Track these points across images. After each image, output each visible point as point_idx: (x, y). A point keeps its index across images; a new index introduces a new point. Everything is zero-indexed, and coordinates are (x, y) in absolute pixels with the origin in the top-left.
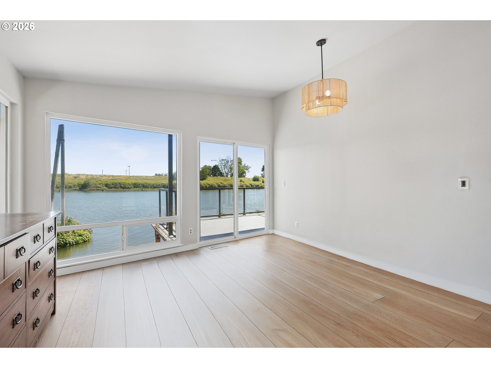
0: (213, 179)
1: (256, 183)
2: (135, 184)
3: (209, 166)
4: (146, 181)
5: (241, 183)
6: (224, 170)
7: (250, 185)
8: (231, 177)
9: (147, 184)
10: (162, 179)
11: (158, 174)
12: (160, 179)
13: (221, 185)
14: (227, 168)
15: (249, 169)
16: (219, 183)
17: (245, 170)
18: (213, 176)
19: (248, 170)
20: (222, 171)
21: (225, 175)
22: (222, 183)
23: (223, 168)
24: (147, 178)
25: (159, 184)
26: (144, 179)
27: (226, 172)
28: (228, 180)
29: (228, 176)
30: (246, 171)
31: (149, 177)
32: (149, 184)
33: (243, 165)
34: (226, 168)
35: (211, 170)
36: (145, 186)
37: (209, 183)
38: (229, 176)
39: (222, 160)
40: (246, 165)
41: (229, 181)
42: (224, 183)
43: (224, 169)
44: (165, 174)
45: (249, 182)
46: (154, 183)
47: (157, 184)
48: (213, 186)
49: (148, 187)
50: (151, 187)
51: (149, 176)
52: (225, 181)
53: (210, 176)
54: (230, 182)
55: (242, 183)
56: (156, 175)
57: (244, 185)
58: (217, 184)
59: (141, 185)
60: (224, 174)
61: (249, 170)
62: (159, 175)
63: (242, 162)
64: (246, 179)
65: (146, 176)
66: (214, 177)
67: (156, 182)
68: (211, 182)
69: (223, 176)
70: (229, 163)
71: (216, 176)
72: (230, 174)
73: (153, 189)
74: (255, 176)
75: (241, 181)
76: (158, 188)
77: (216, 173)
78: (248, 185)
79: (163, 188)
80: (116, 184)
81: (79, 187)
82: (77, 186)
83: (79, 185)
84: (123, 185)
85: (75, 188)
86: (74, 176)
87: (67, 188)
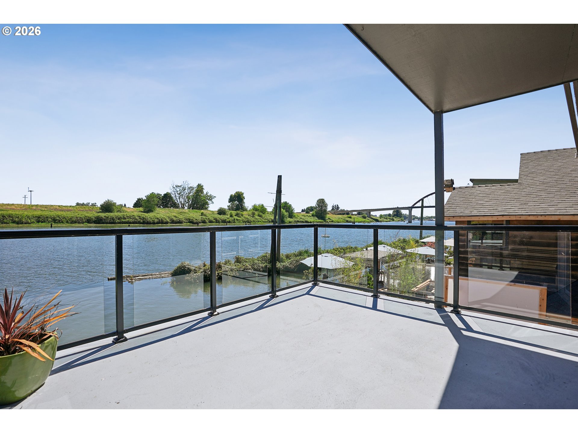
0: (163, 212)
1: (222, 217)
2: (39, 217)
3: (158, 194)
4: (59, 213)
5: (202, 217)
6: (179, 200)
7: (214, 219)
8: (189, 208)
9: (61, 217)
10: (86, 210)
11: (82, 203)
12: (82, 210)
13: (175, 219)
14: (183, 198)
15: (213, 199)
16: (172, 217)
17: (208, 200)
18: (163, 208)
19: (211, 200)
20: (176, 201)
21: (180, 206)
22: (176, 217)
23: (178, 198)
24: (61, 208)
25: (80, 217)
26: (56, 209)
27: (182, 203)
28: (185, 213)
29: (184, 208)
30: (209, 202)
31: (64, 207)
32: (64, 218)
33: (205, 194)
34: (182, 197)
35: (161, 200)
36: (56, 220)
37: (158, 216)
38: (186, 208)
39: (177, 186)
40: (209, 194)
41: (186, 215)
42: (179, 217)
43: (179, 199)
44: (92, 204)
45: (213, 216)
46: (73, 215)
47: (77, 218)
48: (163, 221)
49: (62, 222)
50: (67, 222)
51: (64, 206)
52: (180, 213)
53: (159, 207)
54: (188, 215)
55: (204, 217)
56: (78, 204)
57: (206, 219)
58: (169, 217)
59: (50, 219)
60: (179, 205)
61: (213, 200)
62: (83, 204)
63: (203, 190)
64: (209, 212)
65: (59, 206)
66: (165, 209)
67: (76, 214)
68: (161, 215)
69: (178, 208)
70: (186, 191)
71: (168, 207)
72: (187, 205)
73: (71, 224)
74: (221, 208)
75: (202, 214)
76: (79, 223)
77: (168, 204)
78: (212, 219)
79: (87, 223)
80: (4, 216)
84: (18, 218)
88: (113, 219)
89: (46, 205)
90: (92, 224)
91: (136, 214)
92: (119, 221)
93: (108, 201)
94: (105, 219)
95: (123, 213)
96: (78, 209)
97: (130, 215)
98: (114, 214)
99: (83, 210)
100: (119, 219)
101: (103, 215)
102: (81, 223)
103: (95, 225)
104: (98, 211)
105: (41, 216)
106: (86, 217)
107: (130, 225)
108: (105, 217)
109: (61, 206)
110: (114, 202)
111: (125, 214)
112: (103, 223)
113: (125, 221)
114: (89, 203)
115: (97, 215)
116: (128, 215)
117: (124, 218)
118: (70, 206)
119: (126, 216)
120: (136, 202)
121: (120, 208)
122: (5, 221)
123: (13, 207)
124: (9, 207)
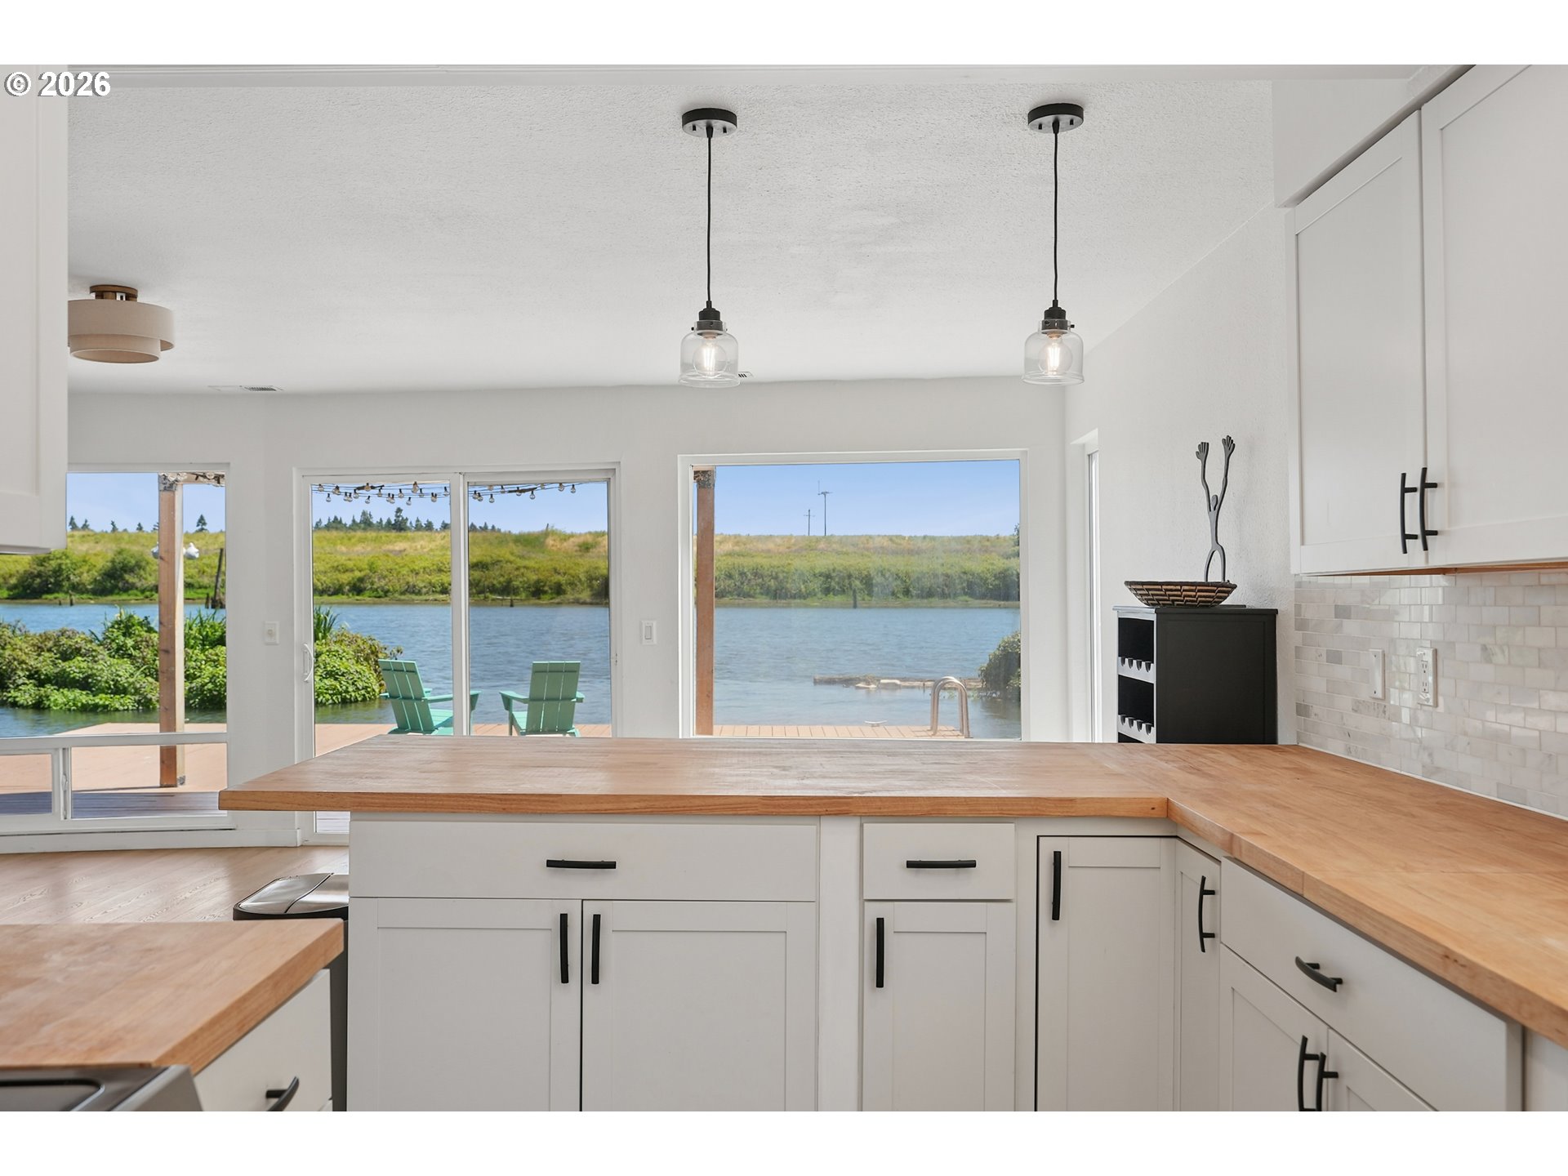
2: (828, 576)
4: (886, 562)
9: (888, 574)
24: (895, 545)
25: (948, 576)
26: (880, 550)
31: (904, 542)
32: (899, 578)
36: (876, 584)
46: (927, 569)
47: (937, 577)
49: (893, 592)
50: (907, 593)
59: (858, 582)
65: (891, 539)
67: (937, 565)
73: (918, 601)
76: (942, 595)
79: (967, 598)
80: (742, 574)
81: (591, 587)
82: (582, 584)
83: (591, 579)
84: (776, 578)
85: (577, 596)
86: (581, 540)
87: (545, 592)
89: (855, 536)
90: (983, 601)
102: (948, 596)
105: (834, 570)
106: (965, 573)
109: (897, 537)
118: (925, 537)
122: (746, 588)
123: (771, 546)
124: (760, 546)
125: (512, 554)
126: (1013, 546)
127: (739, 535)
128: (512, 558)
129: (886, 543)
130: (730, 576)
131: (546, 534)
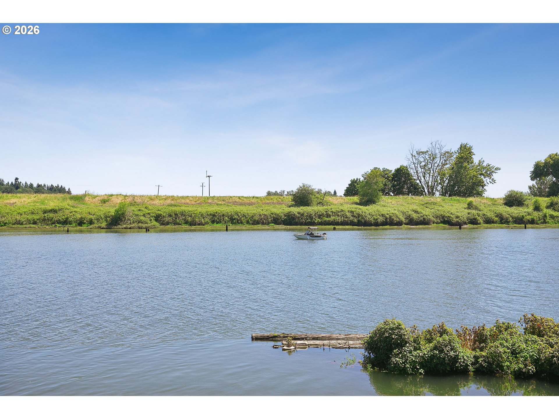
0: (393, 203)
1: (516, 211)
2: (214, 215)
3: (384, 170)
4: (238, 209)
5: (469, 211)
6: (423, 179)
7: (496, 216)
8: (442, 195)
9: (240, 214)
10: (273, 203)
11: (274, 191)
12: (268, 204)
13: (415, 216)
14: (431, 174)
15: (494, 174)
16: (410, 213)
17: (482, 177)
18: (395, 195)
19: (489, 175)
20: (418, 181)
21: (426, 191)
22: (416, 212)
23: (421, 175)
24: (241, 201)
25: (265, 215)
26: (235, 203)
27: (430, 184)
28: (435, 204)
29: (433, 194)
30: (486, 180)
31: (245, 199)
32: (244, 216)
33: (477, 164)
34: (429, 174)
35: (390, 180)
36: (234, 219)
37: (385, 211)
38: (437, 194)
39: (419, 153)
40: (485, 164)
41: (436, 207)
42: (423, 212)
43: (424, 177)
44: (288, 192)
45: (493, 208)
46: (255, 212)
47: (260, 215)
48: (393, 220)
49: (242, 223)
50: (248, 222)
51: (245, 197)
52: (425, 205)
53: (388, 194)
54: (440, 208)
55: (474, 212)
56: (269, 194)
57: (479, 216)
58: (403, 213)
59: (227, 218)
60: (423, 188)
61: (495, 176)
62: (276, 194)
63: (473, 156)
64: (485, 201)
65: (239, 198)
66: (397, 197)
67: (260, 210)
68: (389, 209)
69: (422, 194)
70: (437, 160)
71: (403, 194)
72: (439, 188)
73: (253, 226)
74: (512, 192)
75: (470, 206)
76: (263, 224)
77: (403, 187)
78: (491, 215)
79: (273, 224)
80: (176, 214)
81: (106, 221)
82: (102, 219)
83: (106, 217)
84: (191, 216)
85: (100, 225)
86: (102, 198)
87: (84, 223)
88: (310, 216)
89: (224, 197)
90: (280, 226)
91: (347, 208)
92: (320, 220)
93: (304, 186)
94: (299, 217)
95: (326, 207)
96: (264, 202)
97: (337, 209)
98: (312, 208)
99: (270, 203)
100: (320, 216)
101: (295, 210)
102: (266, 224)
103: (284, 227)
104: (290, 203)
105: (216, 213)
106: (272, 214)
107: (337, 227)
108: (299, 213)
109: (242, 197)
110: (313, 188)
111: (329, 207)
112: (296, 224)
113: (329, 221)
114: (284, 191)
115: (287, 210)
116: (334, 210)
117: (328, 216)
118: (253, 197)
119: (331, 212)
120: (348, 186)
121: (321, 197)
122: (178, 221)
123: (188, 201)
124: (183, 201)
125: (69, 205)
126: (292, 201)
127: (174, 196)
128: (68, 207)
129: (237, 200)
130: (170, 216)
131: (85, 195)
